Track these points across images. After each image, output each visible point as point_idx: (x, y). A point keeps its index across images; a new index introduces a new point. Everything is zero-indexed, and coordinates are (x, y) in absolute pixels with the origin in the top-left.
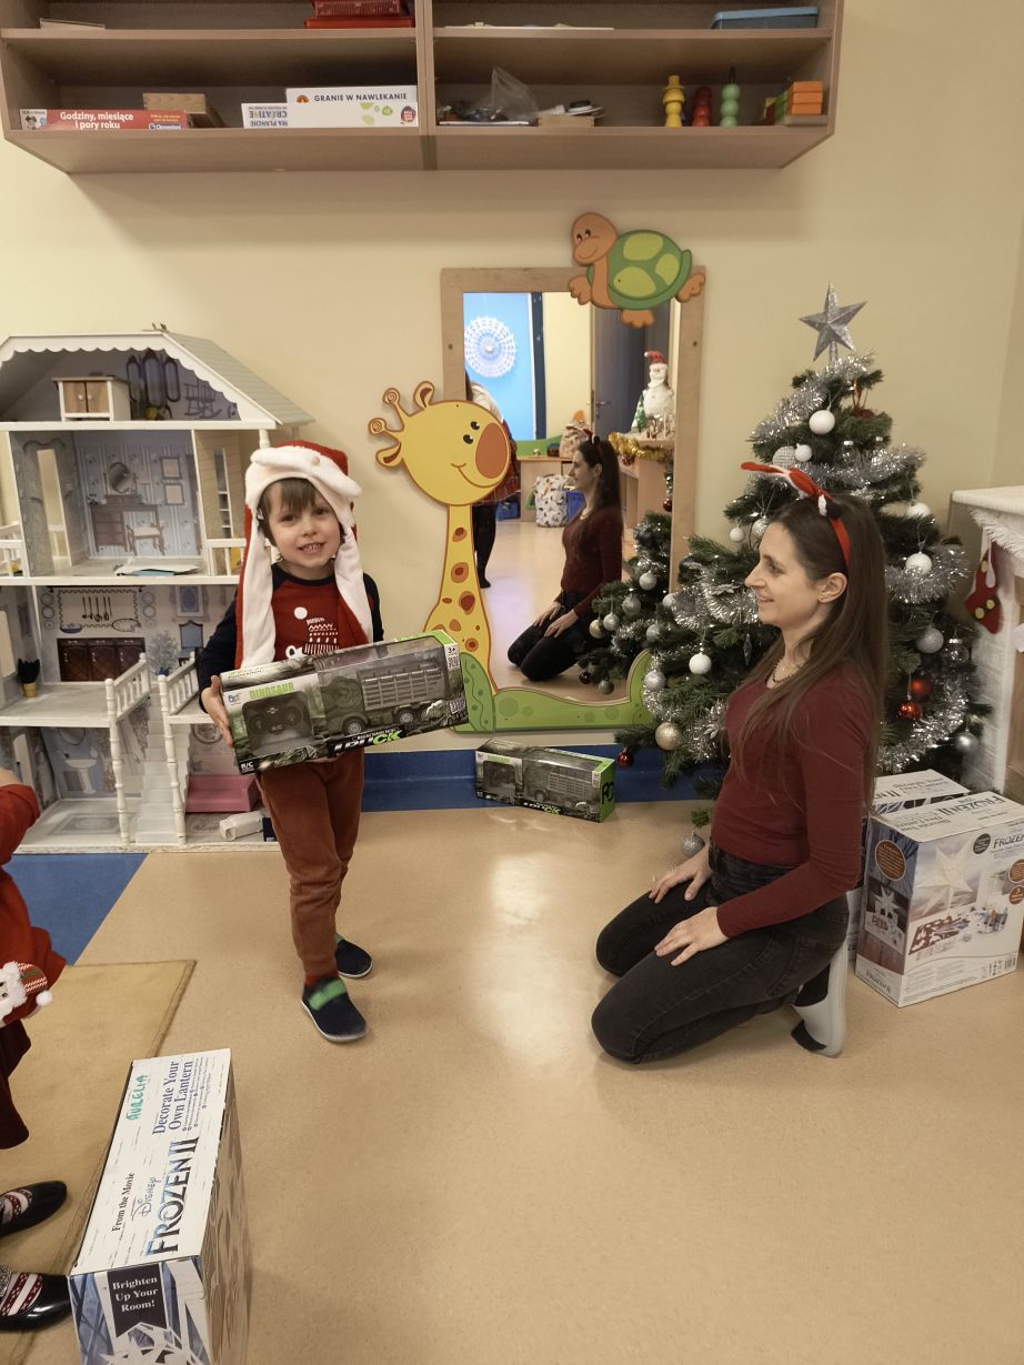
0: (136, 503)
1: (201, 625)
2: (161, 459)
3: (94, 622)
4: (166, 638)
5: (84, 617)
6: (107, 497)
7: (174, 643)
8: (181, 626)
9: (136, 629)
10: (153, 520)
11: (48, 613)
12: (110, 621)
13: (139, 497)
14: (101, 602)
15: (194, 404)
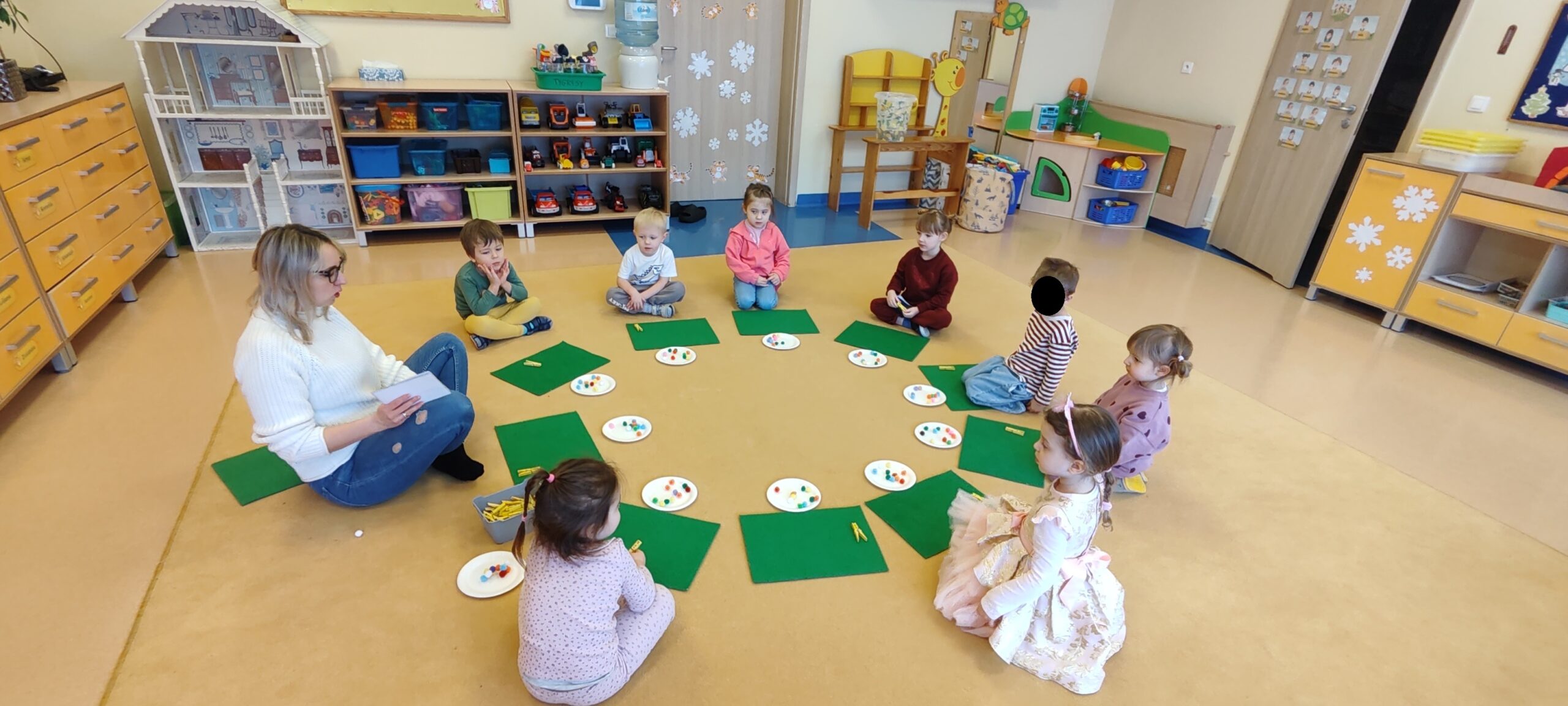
0: (237, 78)
1: (281, 142)
2: (249, 56)
3: (218, 140)
4: (262, 148)
5: (212, 137)
6: (220, 75)
7: (267, 151)
8: (270, 142)
9: (244, 143)
10: (248, 87)
11: (190, 135)
12: (228, 139)
13: (239, 75)
14: (220, 129)
15: (264, 29)
